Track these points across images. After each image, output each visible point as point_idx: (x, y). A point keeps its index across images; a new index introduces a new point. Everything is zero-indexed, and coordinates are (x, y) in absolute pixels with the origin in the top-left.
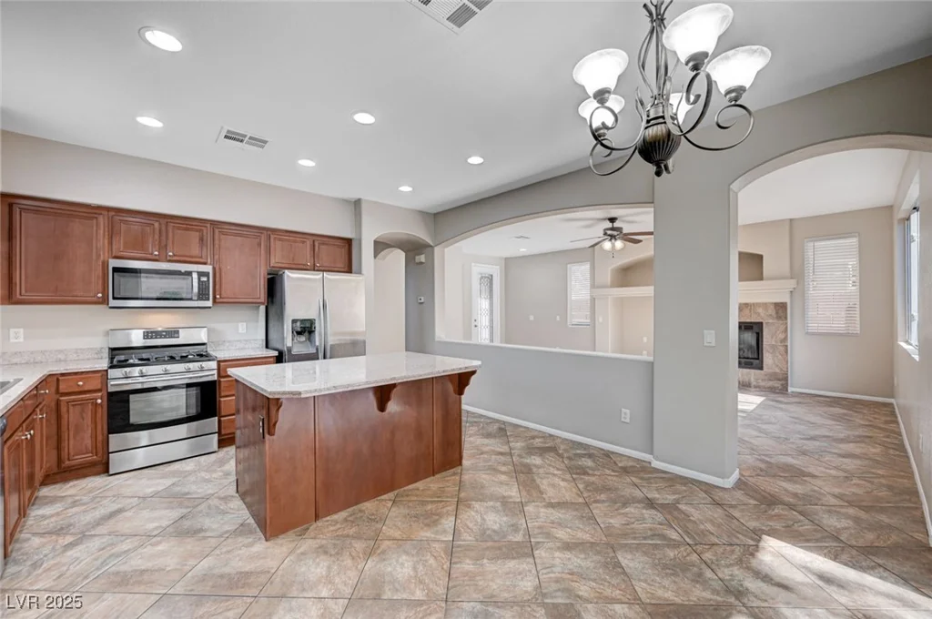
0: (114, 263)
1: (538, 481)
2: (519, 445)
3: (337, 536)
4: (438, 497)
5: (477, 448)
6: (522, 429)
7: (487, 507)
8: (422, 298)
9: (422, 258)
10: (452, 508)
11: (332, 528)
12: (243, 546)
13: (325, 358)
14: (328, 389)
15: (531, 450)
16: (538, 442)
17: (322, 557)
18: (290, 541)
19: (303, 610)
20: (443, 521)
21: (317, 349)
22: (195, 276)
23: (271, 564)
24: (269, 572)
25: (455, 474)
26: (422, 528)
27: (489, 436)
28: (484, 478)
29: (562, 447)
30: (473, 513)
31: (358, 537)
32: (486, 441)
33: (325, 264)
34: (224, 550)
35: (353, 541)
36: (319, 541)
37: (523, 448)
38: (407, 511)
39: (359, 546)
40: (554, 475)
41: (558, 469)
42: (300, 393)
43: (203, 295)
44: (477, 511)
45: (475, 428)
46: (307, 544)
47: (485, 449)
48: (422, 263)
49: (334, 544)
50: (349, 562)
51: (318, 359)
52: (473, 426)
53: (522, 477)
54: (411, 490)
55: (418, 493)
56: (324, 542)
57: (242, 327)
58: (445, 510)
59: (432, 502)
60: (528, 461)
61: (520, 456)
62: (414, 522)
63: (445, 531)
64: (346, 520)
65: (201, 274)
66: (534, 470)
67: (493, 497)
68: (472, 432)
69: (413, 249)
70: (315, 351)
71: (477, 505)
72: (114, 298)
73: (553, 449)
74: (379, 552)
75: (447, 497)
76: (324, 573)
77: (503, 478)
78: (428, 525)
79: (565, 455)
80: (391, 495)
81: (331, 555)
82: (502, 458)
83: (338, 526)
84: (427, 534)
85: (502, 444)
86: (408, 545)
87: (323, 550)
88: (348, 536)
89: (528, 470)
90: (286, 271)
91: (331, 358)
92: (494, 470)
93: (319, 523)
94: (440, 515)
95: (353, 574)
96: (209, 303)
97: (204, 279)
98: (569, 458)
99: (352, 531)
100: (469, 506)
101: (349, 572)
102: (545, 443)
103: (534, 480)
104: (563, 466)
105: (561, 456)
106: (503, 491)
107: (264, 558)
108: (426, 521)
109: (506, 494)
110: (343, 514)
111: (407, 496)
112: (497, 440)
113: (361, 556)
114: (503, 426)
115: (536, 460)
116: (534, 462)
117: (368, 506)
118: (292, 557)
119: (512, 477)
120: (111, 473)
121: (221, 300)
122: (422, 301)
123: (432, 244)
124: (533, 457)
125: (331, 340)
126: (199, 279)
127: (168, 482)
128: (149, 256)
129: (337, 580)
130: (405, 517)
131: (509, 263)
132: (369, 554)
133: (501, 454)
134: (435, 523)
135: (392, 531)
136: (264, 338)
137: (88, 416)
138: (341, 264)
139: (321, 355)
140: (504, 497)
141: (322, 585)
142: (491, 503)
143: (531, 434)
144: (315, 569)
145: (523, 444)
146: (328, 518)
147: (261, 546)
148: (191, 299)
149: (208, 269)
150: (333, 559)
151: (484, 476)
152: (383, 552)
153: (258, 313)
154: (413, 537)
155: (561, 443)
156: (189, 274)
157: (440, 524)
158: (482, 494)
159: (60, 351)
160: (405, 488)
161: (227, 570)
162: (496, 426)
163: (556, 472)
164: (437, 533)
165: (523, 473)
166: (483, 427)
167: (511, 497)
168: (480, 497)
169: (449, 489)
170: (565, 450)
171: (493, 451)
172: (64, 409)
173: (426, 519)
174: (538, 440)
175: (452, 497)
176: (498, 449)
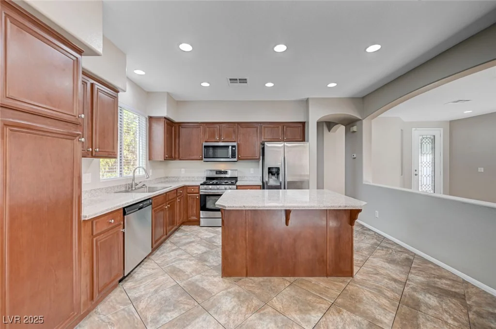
0: (205, 144)
1: (421, 320)
2: (420, 278)
3: (250, 291)
4: (320, 294)
5: (375, 268)
6: (430, 265)
7: (353, 320)
8: (355, 155)
9: (355, 128)
10: (325, 306)
11: (251, 285)
12: (213, 275)
13: (285, 189)
14: (240, 207)
15: (430, 288)
16: (443, 283)
17: (236, 299)
18: (230, 283)
19: (208, 324)
20: (313, 314)
21: (281, 183)
22: (230, 147)
23: (215, 290)
24: (212, 294)
25: (343, 282)
26: (296, 311)
27: (392, 261)
28: (366, 294)
29: (474, 298)
30: (339, 319)
31: (258, 297)
32: (387, 265)
33: (289, 138)
34: (206, 274)
35: (255, 298)
36: (240, 289)
37: (422, 283)
38: (293, 293)
39: (256, 302)
40: (446, 323)
41: (455, 319)
42: (225, 207)
43: (233, 156)
44: (342, 319)
45: (383, 252)
46: (235, 288)
47: (382, 271)
48: (354, 132)
49: (245, 295)
50: (244, 309)
51: (281, 189)
52: (383, 250)
53: (404, 309)
54: (306, 280)
55: (310, 284)
56: (242, 291)
57: (252, 171)
58: (319, 305)
59: (314, 295)
60: (420, 297)
61: (414, 289)
62: (294, 303)
63: (309, 321)
64: (259, 283)
65: (233, 146)
66: (423, 308)
67: (364, 314)
68: (377, 254)
69: (350, 123)
70: (279, 184)
71: (346, 314)
72: (204, 158)
73: (462, 298)
74: (262, 312)
75: (327, 296)
76: (230, 309)
77: (384, 301)
78: (301, 311)
79: (475, 309)
80: (292, 279)
81: (239, 301)
82: (394, 285)
83: (254, 285)
84: (297, 317)
85: (402, 272)
86: (280, 318)
87: (238, 295)
88: (254, 293)
89: (416, 305)
90: (266, 143)
91: (287, 189)
92: (380, 292)
93: (247, 279)
94: (314, 308)
95: (241, 318)
96: (236, 160)
97: (234, 149)
98: (479, 315)
99: (257, 291)
100: (339, 312)
101: (240, 315)
102: (453, 286)
103: (416, 317)
104: (464, 319)
105: (468, 308)
106: (378, 314)
107: (215, 286)
108: (302, 307)
109: (378, 317)
110: (261, 279)
111: (302, 283)
112: (398, 268)
113: (252, 309)
114: (411, 258)
115: (432, 301)
116: (427, 299)
117: (276, 280)
118: (224, 292)
119: (393, 305)
120: (201, 225)
121: (241, 158)
122: (355, 157)
123: (360, 118)
124: (428, 295)
125: (288, 179)
126: (232, 149)
127: (212, 235)
128: (216, 140)
129: (232, 317)
130: (291, 297)
131: (453, 125)
132: (257, 310)
133: (395, 280)
134: (307, 312)
135: (277, 303)
136: (261, 176)
137: (195, 202)
138: (298, 137)
139: (283, 187)
140: (374, 319)
141: (224, 315)
142: (358, 318)
143: (438, 273)
144: (228, 303)
145: (423, 279)
146: (253, 278)
147: (218, 279)
148: (229, 158)
149: (235, 144)
150: (239, 303)
151: (366, 293)
152: (264, 314)
153: (259, 164)
154: (287, 314)
155: (476, 294)
156: (228, 147)
157: (309, 314)
158: (356, 307)
159: (193, 177)
160: (304, 278)
161: (200, 284)
162: (404, 255)
163: (450, 321)
164: (303, 319)
165: (408, 305)
166: (391, 253)
167: (381, 322)
168: (353, 309)
169: (332, 291)
170: (478, 304)
171: (389, 275)
172: (188, 198)
173: (303, 306)
174: (444, 281)
175: (330, 298)
176: (394, 276)
